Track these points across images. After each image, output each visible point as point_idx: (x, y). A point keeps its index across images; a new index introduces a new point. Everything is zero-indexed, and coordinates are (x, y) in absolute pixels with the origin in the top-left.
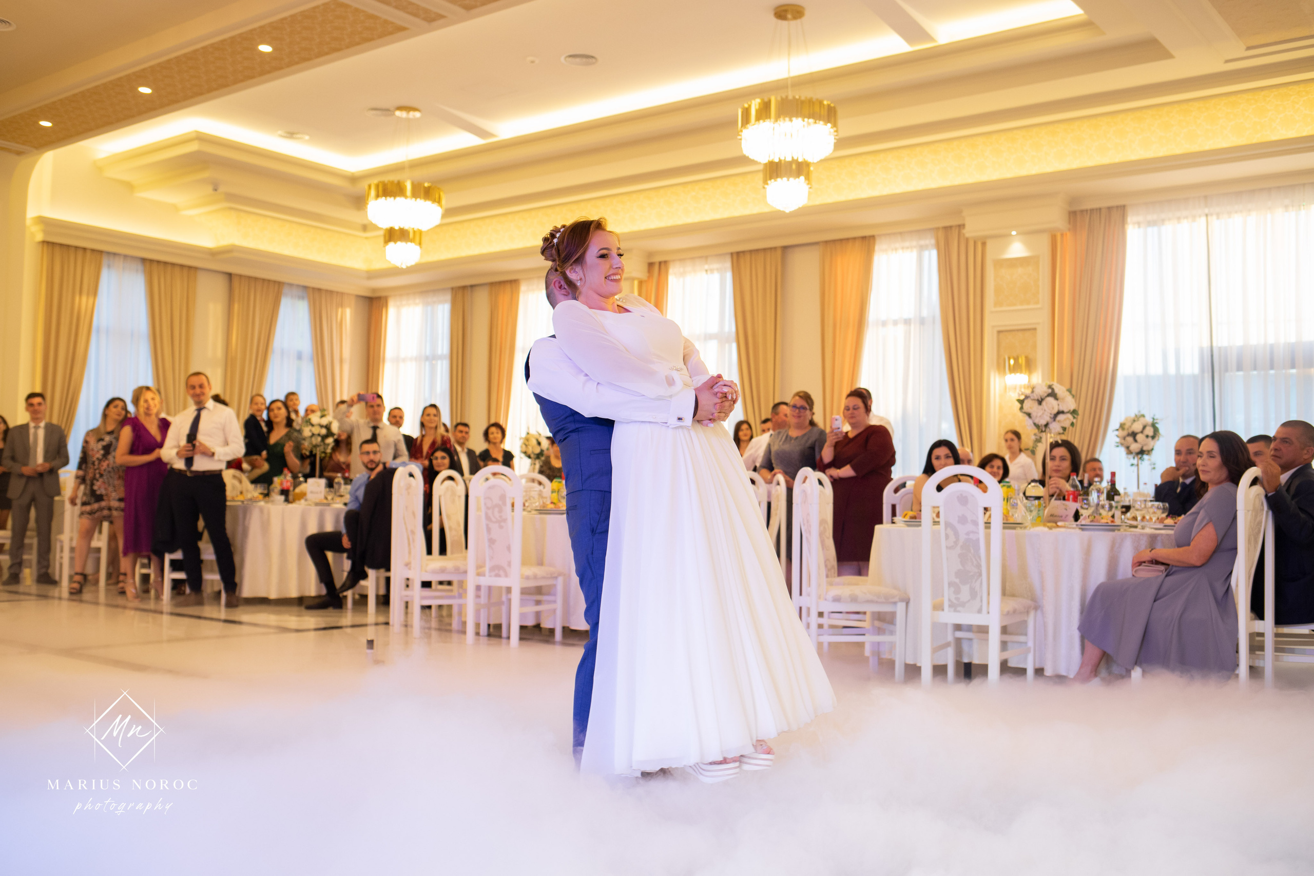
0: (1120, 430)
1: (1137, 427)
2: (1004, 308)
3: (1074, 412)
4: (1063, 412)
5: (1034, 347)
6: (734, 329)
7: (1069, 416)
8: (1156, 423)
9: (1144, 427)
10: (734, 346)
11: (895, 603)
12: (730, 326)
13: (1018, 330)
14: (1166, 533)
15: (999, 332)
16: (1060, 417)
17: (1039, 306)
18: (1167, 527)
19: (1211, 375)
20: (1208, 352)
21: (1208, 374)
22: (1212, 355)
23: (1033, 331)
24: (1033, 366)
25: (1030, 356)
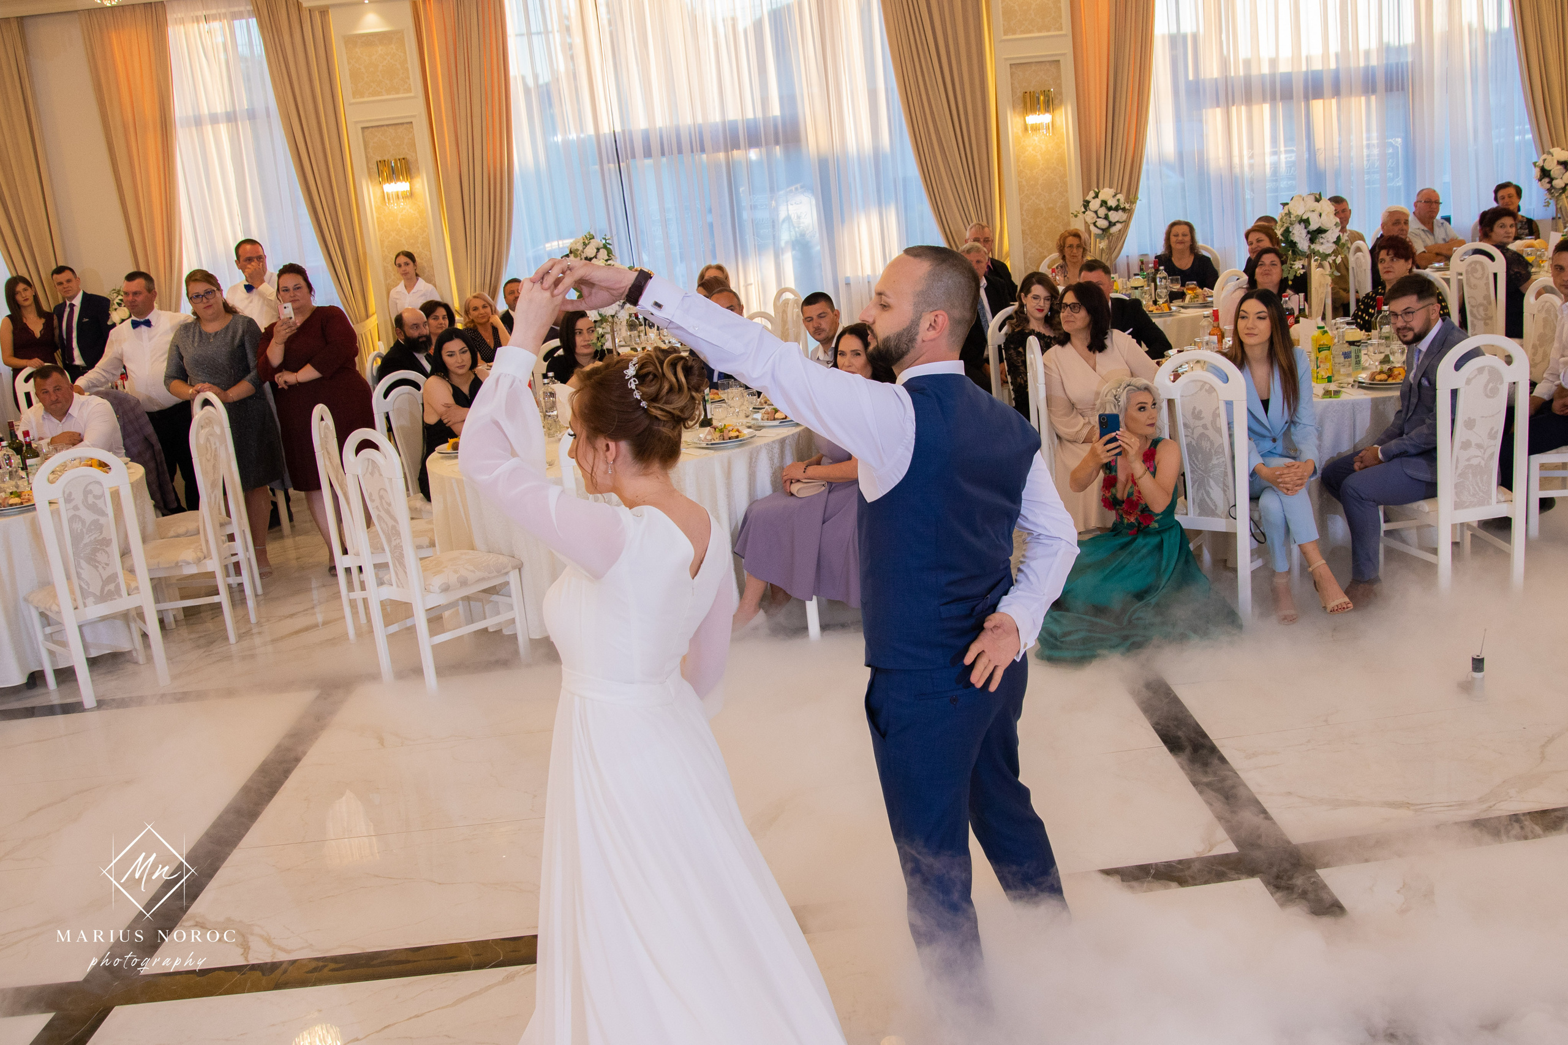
0: (572, 256)
1: (590, 251)
2: (366, 99)
5: (413, 145)
8: (609, 244)
9: (598, 250)
11: (507, 573)
13: (387, 125)
15: (363, 129)
17: (412, 95)
18: (783, 423)
19: (617, 165)
20: (611, 141)
21: (614, 163)
22: (616, 141)
23: (408, 126)
24: (413, 170)
25: (408, 157)
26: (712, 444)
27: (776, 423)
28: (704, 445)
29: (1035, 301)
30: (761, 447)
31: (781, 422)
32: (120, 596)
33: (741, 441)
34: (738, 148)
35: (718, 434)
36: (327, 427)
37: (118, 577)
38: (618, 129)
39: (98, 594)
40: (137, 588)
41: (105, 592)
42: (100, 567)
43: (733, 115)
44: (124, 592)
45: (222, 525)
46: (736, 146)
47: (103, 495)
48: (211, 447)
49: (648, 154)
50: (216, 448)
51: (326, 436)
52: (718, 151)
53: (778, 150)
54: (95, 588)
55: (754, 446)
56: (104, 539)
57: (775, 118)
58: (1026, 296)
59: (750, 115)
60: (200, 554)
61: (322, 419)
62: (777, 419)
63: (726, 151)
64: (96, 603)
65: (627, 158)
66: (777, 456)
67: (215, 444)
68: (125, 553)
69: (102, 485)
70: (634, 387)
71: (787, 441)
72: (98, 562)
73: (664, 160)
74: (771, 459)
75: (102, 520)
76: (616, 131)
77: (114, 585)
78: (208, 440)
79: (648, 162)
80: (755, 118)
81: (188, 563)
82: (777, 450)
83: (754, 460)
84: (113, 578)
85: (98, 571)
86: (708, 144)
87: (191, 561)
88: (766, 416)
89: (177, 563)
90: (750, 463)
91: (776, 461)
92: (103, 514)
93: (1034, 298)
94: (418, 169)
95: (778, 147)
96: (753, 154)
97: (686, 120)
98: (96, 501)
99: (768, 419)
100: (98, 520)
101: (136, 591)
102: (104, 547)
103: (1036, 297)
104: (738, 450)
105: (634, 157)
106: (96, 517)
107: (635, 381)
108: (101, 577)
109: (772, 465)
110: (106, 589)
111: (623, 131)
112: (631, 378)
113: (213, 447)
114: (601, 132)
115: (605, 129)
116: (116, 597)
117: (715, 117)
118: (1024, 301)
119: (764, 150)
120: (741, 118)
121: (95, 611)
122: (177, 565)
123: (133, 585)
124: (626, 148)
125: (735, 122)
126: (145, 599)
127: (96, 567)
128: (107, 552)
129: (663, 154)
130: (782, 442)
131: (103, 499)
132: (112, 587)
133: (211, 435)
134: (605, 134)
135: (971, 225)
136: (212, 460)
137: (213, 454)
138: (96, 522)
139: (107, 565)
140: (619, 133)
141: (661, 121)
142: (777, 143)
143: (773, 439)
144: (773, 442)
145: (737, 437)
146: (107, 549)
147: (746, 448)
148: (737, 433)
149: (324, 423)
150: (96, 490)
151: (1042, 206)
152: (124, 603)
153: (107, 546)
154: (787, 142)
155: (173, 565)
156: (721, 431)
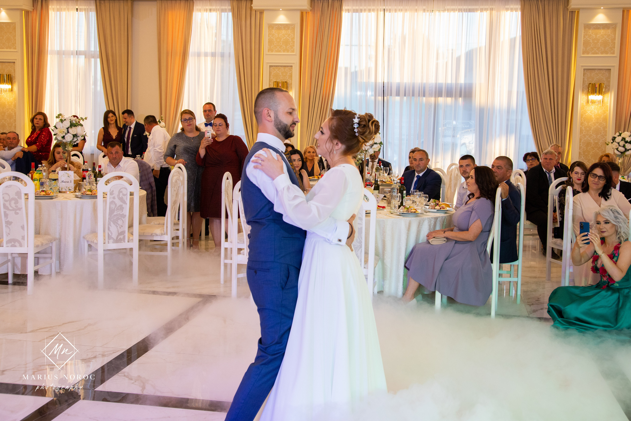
2: (273, 53)
3: (381, 143)
4: (376, 143)
5: (291, 76)
6: (98, 50)
7: (379, 145)
10: (99, 60)
12: (94, 47)
13: (281, 66)
14: (441, 216)
15: (270, 66)
16: (375, 146)
17: (294, 53)
18: (438, 211)
19: (383, 97)
20: (382, 85)
21: (382, 97)
22: (384, 87)
23: (290, 67)
24: (289, 88)
25: (288, 82)
26: (402, 214)
27: (435, 211)
28: (399, 214)
29: (575, 175)
30: (425, 219)
31: (437, 211)
32: (125, 242)
33: (416, 214)
34: (441, 96)
35: (406, 210)
36: (229, 183)
37: (125, 233)
38: (386, 81)
39: (115, 239)
40: (132, 240)
41: (118, 239)
42: (119, 227)
43: (441, 80)
44: (126, 240)
45: (175, 224)
46: (440, 95)
47: (127, 194)
48: (177, 184)
49: (398, 94)
50: (179, 186)
51: (228, 187)
52: (432, 97)
53: (460, 100)
54: (114, 236)
55: (422, 218)
56: (123, 214)
57: (461, 84)
58: (572, 173)
59: (449, 81)
60: (162, 232)
61: (228, 179)
62: (436, 209)
63: (435, 97)
64: (113, 243)
65: (388, 95)
66: (432, 224)
67: (179, 184)
68: (131, 226)
69: (127, 190)
70: (356, 127)
71: (439, 219)
72: (118, 224)
73: (405, 98)
74: (430, 226)
75: (124, 206)
76: (385, 82)
77: (123, 236)
78: (176, 182)
79: (398, 98)
80: (451, 83)
81: (157, 235)
82: (433, 222)
83: (421, 224)
84: (123, 233)
85: (117, 228)
86: (427, 93)
87: (158, 234)
88: (431, 207)
89: (152, 234)
90: (419, 226)
91: (432, 227)
92: (125, 203)
93: (576, 174)
94: (291, 88)
95: (460, 98)
96: (449, 100)
97: (418, 81)
98: (123, 197)
99: (431, 209)
100: (122, 205)
101: (132, 241)
102: (122, 218)
103: (577, 173)
104: (414, 218)
105: (391, 95)
106: (121, 204)
107: (357, 125)
108: (118, 231)
109: (430, 228)
110: (119, 237)
111: (388, 83)
112: (355, 123)
113: (178, 185)
114: (378, 81)
115: (380, 81)
116: (122, 242)
117: (432, 81)
118: (571, 175)
119: (453, 98)
120: (445, 82)
121: (113, 246)
122: (152, 235)
123: (131, 238)
124: (388, 90)
125: (442, 84)
126: (135, 245)
127: (117, 226)
128: (123, 221)
129: (405, 95)
130: (436, 219)
131: (126, 196)
132: (122, 237)
133: (178, 179)
134: (379, 82)
135: (552, 144)
136: (176, 191)
137: (177, 189)
138: (121, 206)
139: (122, 226)
140: (386, 82)
141: (407, 80)
142: (460, 96)
143: (432, 217)
144: (432, 218)
145: (415, 212)
146: (123, 219)
147: (418, 218)
148: (415, 211)
149: (228, 180)
150: (124, 191)
151: (592, 141)
152: (125, 245)
153: (123, 218)
154: (465, 96)
155: (150, 235)
156: (408, 209)
